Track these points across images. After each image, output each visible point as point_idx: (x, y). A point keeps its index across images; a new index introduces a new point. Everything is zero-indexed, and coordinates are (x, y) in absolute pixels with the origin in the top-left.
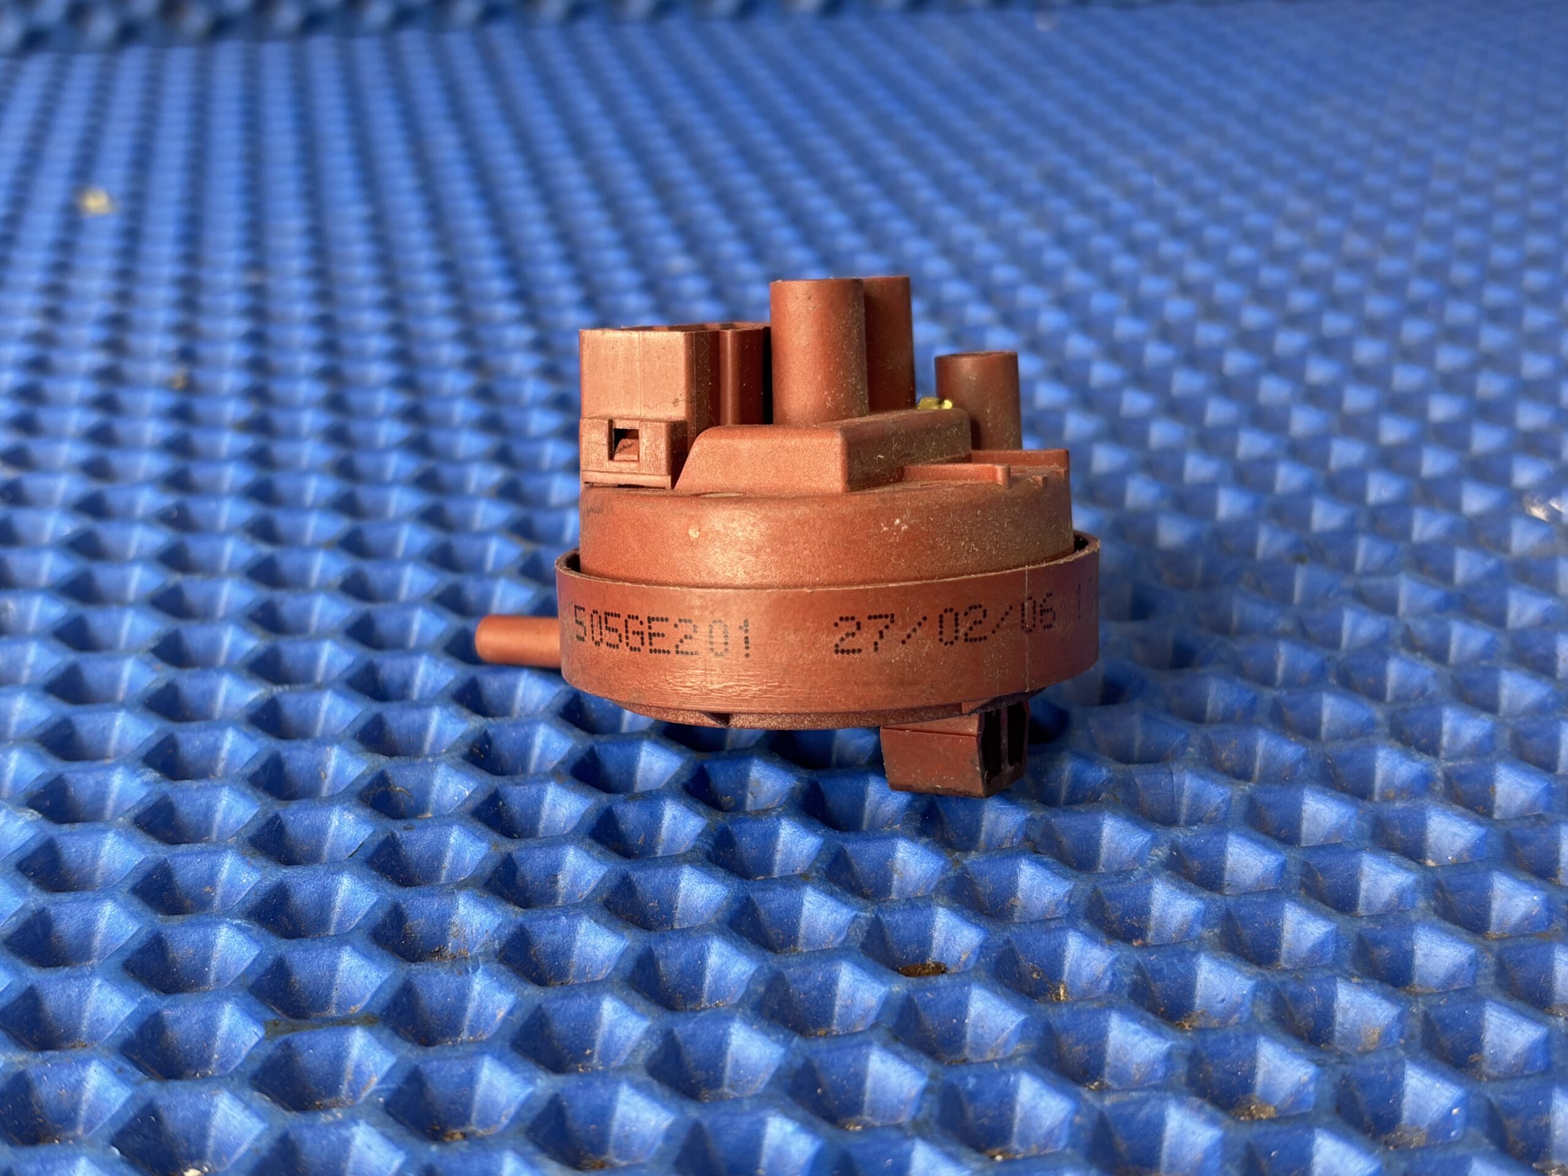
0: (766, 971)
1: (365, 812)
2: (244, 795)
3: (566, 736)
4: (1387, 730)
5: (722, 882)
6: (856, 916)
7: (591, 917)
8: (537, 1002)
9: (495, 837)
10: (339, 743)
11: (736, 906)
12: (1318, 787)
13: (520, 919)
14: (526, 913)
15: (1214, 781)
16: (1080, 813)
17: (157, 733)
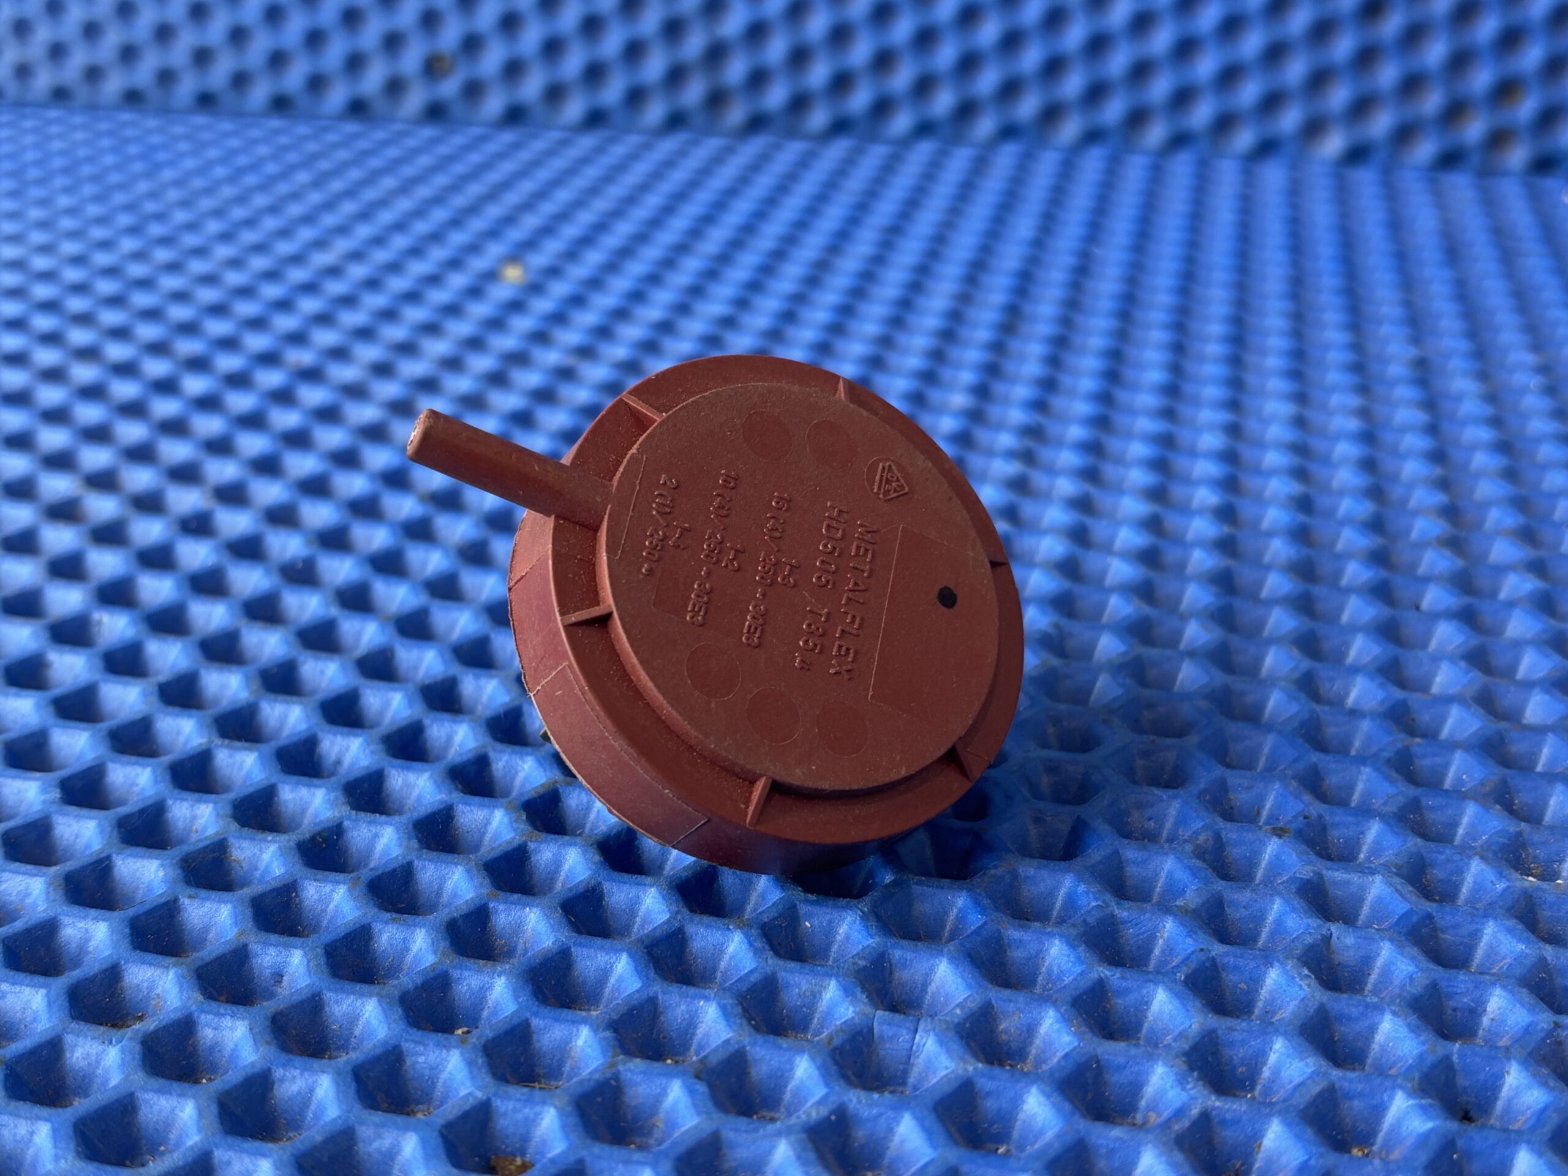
0: (340, 1122)
1: (174, 873)
2: (102, 832)
3: (400, 845)
4: (1187, 1047)
5: (389, 1024)
6: (470, 1094)
7: (250, 1024)
8: (132, 1089)
9: (250, 924)
10: (215, 803)
11: (378, 1051)
12: (1047, 1089)
13: (194, 1008)
14: (203, 1003)
15: (948, 1051)
16: (780, 1047)
17: (94, 759)
